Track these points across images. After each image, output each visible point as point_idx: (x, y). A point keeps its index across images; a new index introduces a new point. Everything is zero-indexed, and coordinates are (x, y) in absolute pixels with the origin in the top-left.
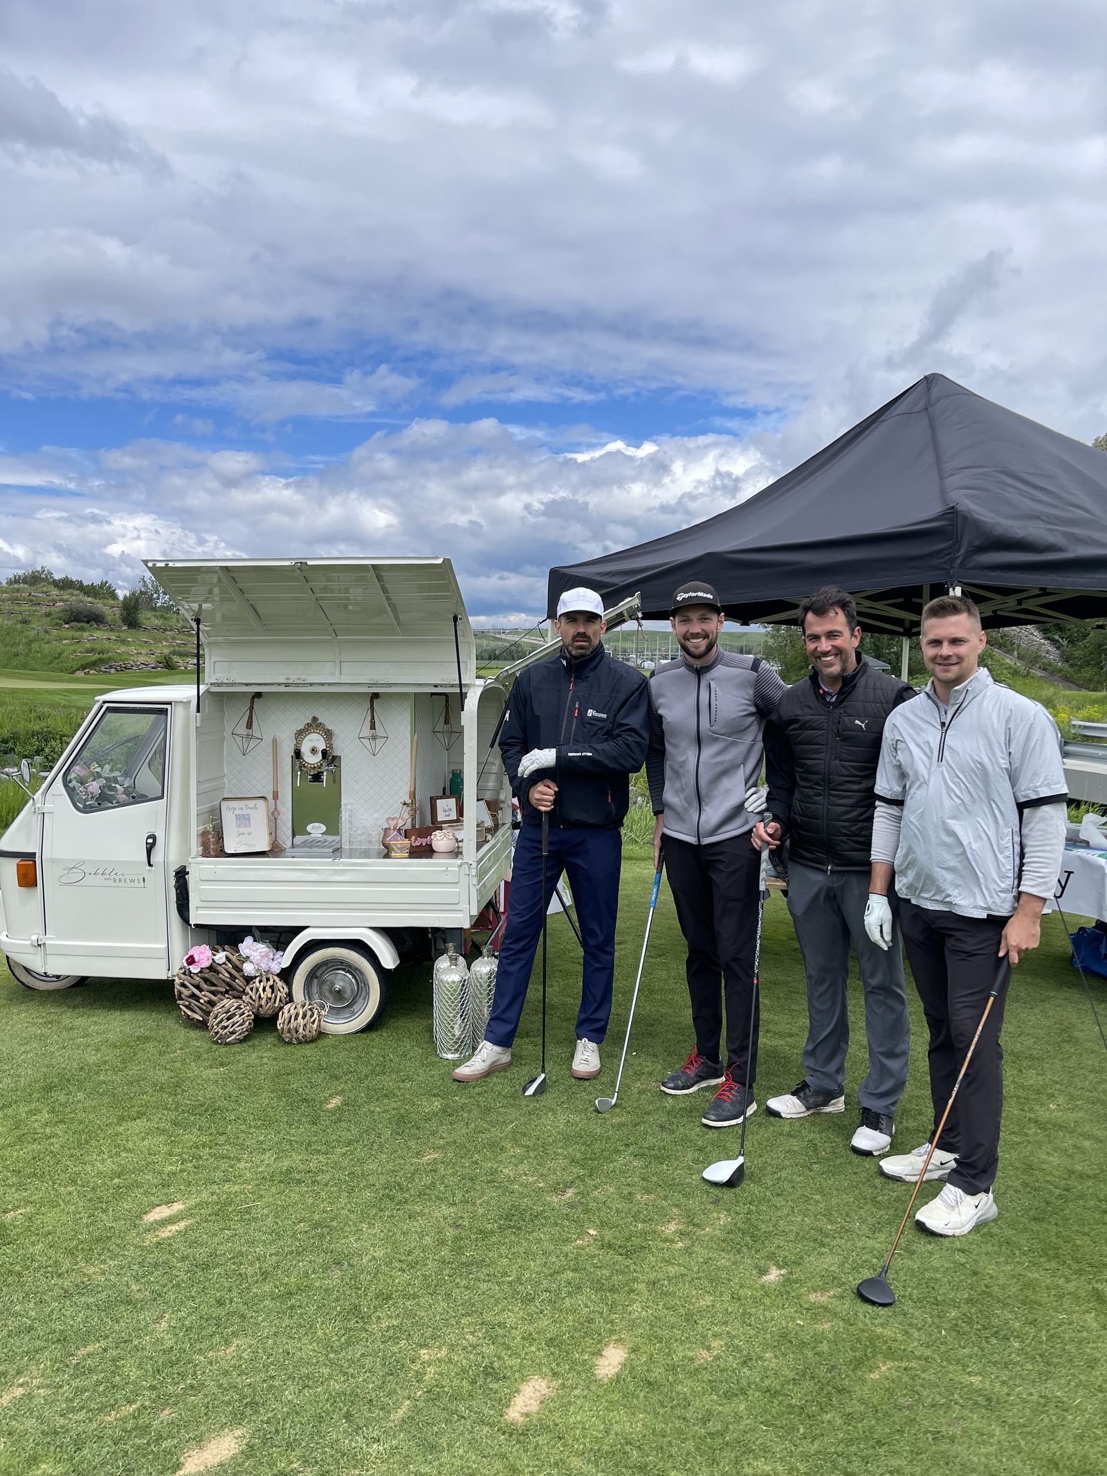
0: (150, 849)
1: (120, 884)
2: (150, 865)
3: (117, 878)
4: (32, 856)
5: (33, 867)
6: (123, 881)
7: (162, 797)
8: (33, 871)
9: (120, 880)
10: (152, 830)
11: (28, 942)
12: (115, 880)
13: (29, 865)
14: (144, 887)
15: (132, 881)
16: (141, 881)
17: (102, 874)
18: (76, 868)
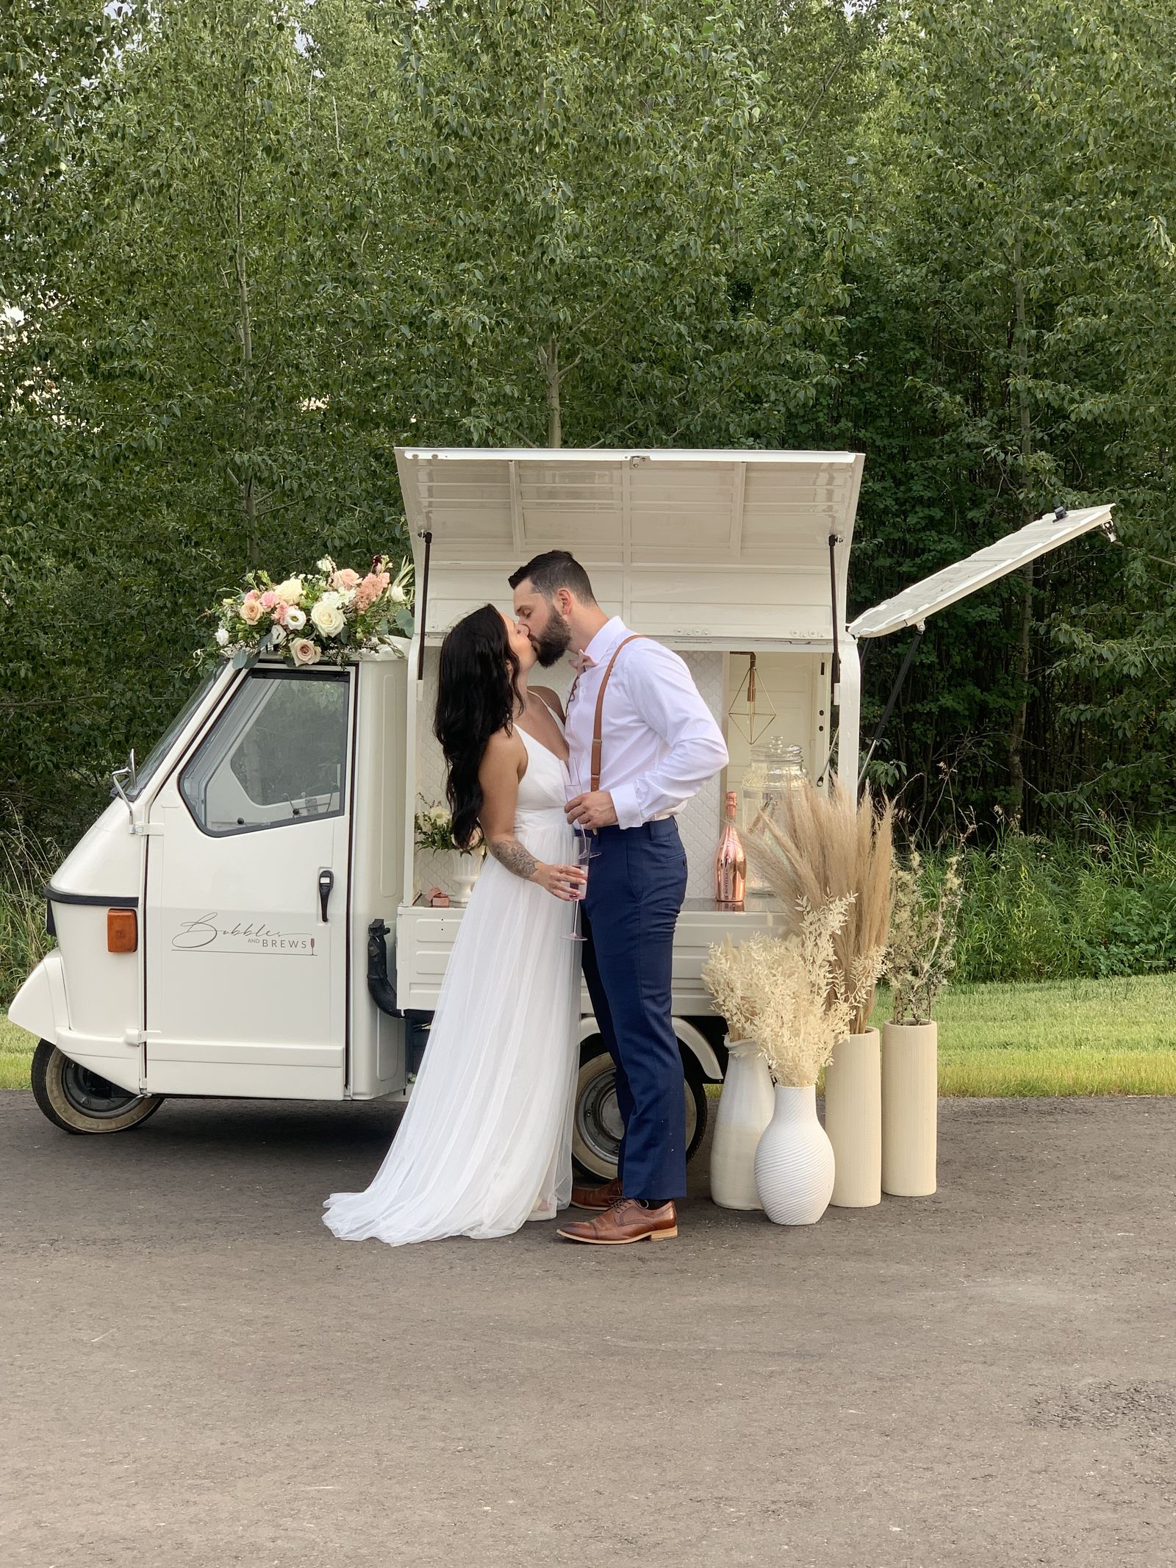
0: (325, 893)
1: (274, 949)
2: (325, 919)
3: (269, 939)
4: (133, 902)
5: (133, 921)
6: (278, 944)
7: (340, 812)
8: (133, 927)
9: (274, 943)
10: (326, 865)
11: (121, 1040)
12: (265, 943)
13: (128, 916)
14: (313, 955)
15: (294, 944)
16: (308, 945)
17: (245, 933)
18: (201, 923)
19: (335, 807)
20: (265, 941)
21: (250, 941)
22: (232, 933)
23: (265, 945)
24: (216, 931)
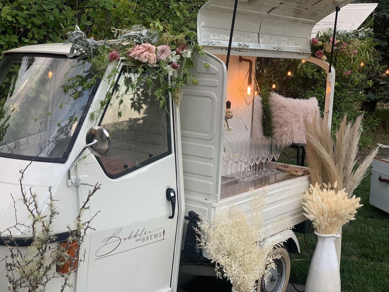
0: (174, 202)
3: (145, 236)
6: (149, 238)
7: (170, 152)
9: (147, 238)
14: (163, 239)
15: (156, 236)
16: (162, 234)
17: (135, 236)
18: (113, 237)
19: (167, 150)
20: (144, 238)
21: (136, 241)
22: (129, 238)
23: (143, 240)
24: (120, 239)
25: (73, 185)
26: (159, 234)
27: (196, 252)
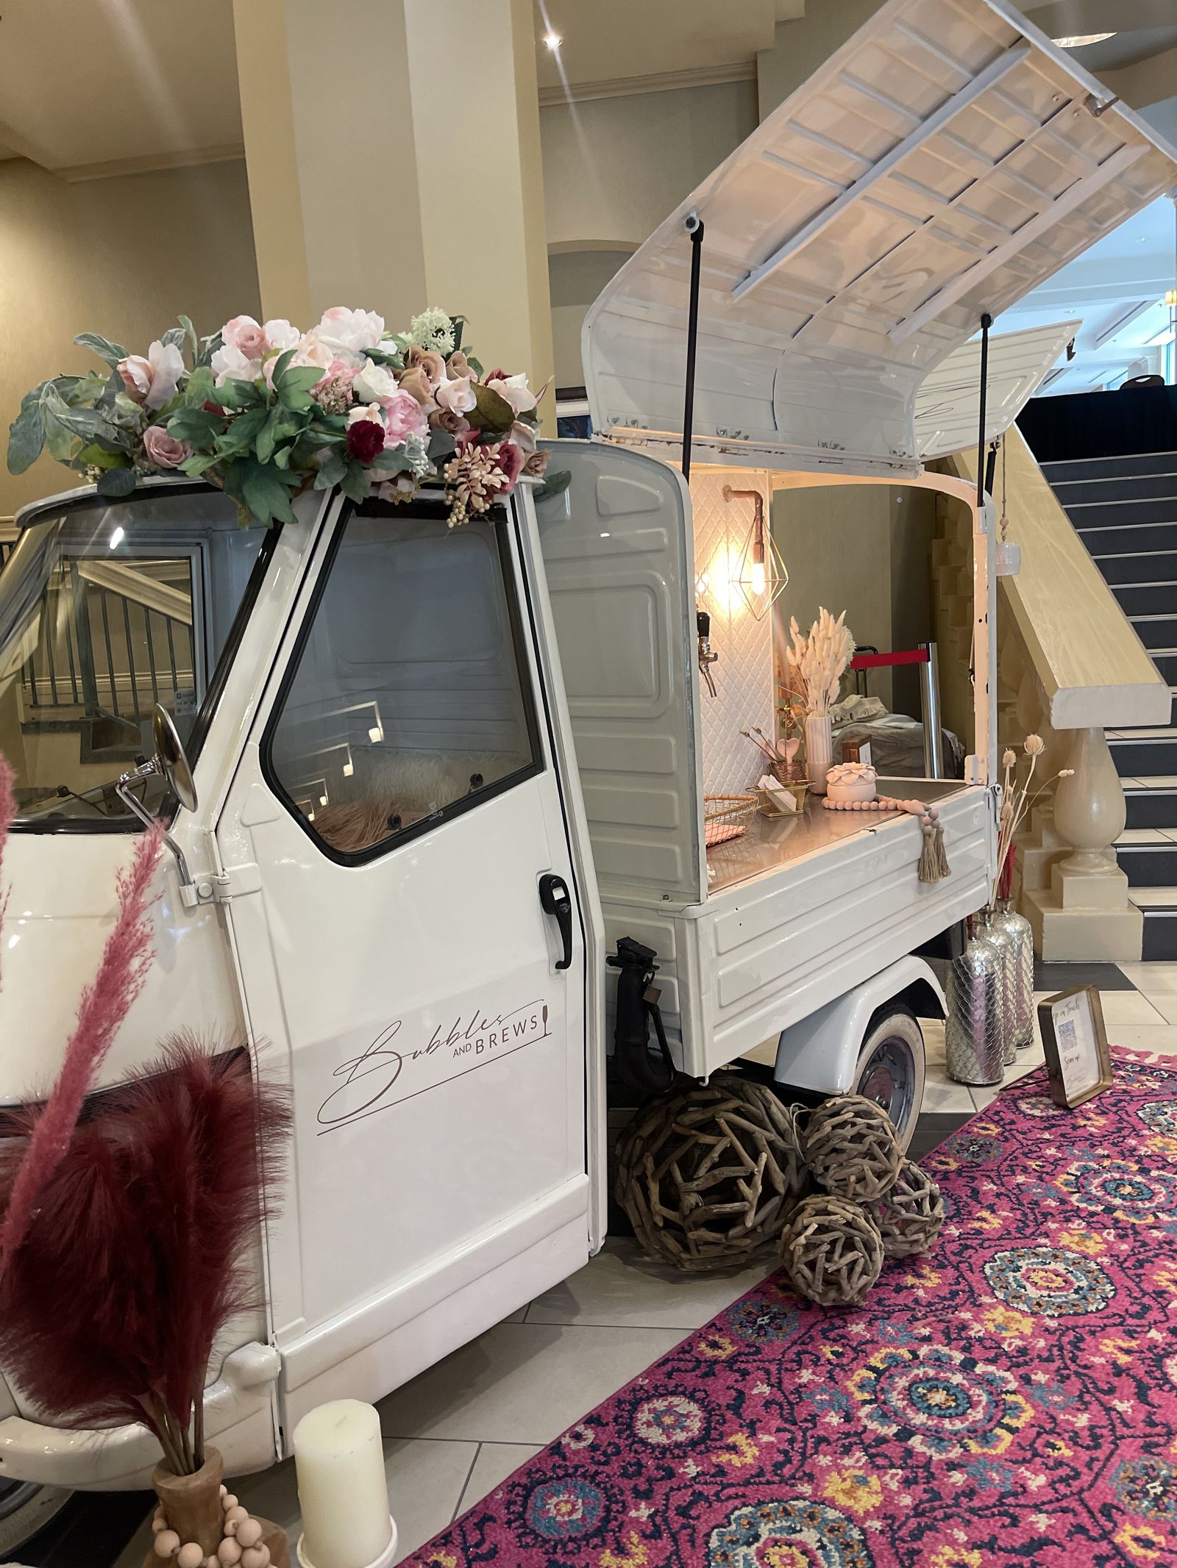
6: (499, 1039)
9: (492, 1040)
14: (546, 1035)
15: (520, 1029)
16: (539, 1019)
17: (448, 1041)
18: (373, 1053)
20: (480, 1043)
21: (456, 1053)
22: (428, 1050)
23: (480, 1049)
24: (400, 1058)
25: (202, 901)
26: (529, 1022)
27: (654, 1059)
